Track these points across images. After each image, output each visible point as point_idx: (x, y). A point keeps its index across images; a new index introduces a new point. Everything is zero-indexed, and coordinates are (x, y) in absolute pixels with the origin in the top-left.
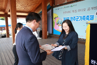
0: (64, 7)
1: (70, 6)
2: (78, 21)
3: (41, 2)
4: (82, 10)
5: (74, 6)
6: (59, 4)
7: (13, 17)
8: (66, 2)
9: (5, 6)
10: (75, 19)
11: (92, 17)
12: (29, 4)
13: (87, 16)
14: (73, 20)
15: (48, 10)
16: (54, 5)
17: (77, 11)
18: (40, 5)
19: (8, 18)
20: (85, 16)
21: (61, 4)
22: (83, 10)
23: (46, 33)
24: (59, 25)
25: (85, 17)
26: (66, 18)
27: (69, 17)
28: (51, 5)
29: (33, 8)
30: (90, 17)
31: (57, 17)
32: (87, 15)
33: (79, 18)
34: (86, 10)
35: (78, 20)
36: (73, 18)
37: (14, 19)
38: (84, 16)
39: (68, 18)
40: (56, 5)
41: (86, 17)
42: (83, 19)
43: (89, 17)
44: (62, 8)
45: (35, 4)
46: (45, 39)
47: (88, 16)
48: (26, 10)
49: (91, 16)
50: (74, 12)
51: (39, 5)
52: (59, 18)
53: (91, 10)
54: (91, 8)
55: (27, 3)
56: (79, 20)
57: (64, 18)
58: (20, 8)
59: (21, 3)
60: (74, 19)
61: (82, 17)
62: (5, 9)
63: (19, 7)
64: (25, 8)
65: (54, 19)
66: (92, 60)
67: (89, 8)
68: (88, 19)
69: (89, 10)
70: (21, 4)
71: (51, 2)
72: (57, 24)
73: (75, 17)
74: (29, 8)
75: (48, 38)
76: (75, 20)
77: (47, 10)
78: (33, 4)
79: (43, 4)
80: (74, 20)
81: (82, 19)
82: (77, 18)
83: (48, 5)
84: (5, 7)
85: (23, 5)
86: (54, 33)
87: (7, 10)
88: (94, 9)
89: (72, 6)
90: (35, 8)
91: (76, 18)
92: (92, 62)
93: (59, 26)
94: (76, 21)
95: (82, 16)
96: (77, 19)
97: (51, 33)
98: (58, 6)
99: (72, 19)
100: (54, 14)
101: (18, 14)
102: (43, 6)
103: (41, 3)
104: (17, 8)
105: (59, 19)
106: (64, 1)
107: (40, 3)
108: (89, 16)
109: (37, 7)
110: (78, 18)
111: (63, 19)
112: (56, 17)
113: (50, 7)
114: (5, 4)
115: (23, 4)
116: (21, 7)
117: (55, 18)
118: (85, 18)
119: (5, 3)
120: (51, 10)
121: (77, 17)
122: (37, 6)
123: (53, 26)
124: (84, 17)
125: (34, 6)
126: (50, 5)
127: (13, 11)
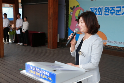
2: (120, 15)
10: (114, 11)
14: (109, 14)
23: (55, 37)
26: (96, 9)
27: (101, 7)
31: (78, 6)
33: (123, 9)
35: (120, 13)
36: (111, 9)
39: (100, 8)
46: (53, 49)
52: (81, 9)
56: (122, 14)
57: (91, 9)
60: (111, 11)
65: (70, 11)
72: (77, 20)
73: (114, 7)
75: (58, 47)
76: (114, 13)
80: (112, 13)
82: (119, 9)
91: (116, 9)
94: (116, 14)
96: (118, 11)
97: (63, 37)
99: (107, 11)
110: (120, 11)
112: (74, 6)
117: (72, 9)
121: (117, 7)
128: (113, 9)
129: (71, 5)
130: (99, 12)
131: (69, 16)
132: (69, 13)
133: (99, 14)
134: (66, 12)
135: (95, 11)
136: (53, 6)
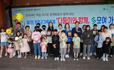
0: (27, 10)
1: (33, 10)
4: (45, 15)
5: (37, 9)
6: (19, 5)
8: (28, 4)
13: (50, 20)
17: (41, 15)
21: (21, 5)
22: (47, 15)
26: (30, 21)
30: (52, 21)
33: (44, 21)
34: (49, 15)
35: (43, 23)
36: (38, 21)
38: (48, 20)
39: (32, 21)
40: (15, 5)
44: (25, 10)
49: (53, 20)
50: (39, 16)
53: (53, 16)
56: (44, 24)
57: (27, 21)
61: (46, 21)
65: (13, 22)
69: (51, 15)
71: (8, 1)
82: (42, 21)
88: (55, 15)
89: (36, 10)
91: (40, 21)
96: (42, 22)
98: (18, 7)
99: (36, 22)
106: (26, 3)
117: (15, 21)
120: (8, 10)
129: (13, 19)
130: (32, 23)
132: (13, 24)
133: (32, 24)
134: (11, 23)
135: (29, 22)
136: (3, 19)
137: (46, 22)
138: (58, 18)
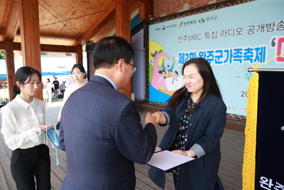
0: (181, 24)
1: (197, 21)
2: (221, 62)
3: (113, 8)
4: (231, 32)
5: (208, 19)
6: (165, 15)
7: (29, 51)
8: (186, 7)
9: (4, 16)
10: (213, 57)
11: (260, 51)
12: (77, 14)
13: (245, 50)
15: (134, 31)
16: (152, 17)
17: (219, 35)
18: (111, 16)
19: (14, 52)
20: (241, 50)
21: (170, 13)
22: (236, 33)
24: (166, 75)
25: (241, 53)
26: (187, 54)
27: (193, 52)
28: (143, 15)
29: (90, 25)
30: (254, 52)
31: (161, 51)
32: (247, 48)
33: (225, 54)
34: (245, 32)
35: (221, 60)
37: (33, 55)
38: (238, 50)
39: (192, 54)
40: (156, 16)
41: (243, 52)
42: (234, 57)
43: (252, 53)
44: (176, 25)
45: (94, 14)
47: (249, 50)
48: (68, 30)
49: (257, 49)
50: (211, 37)
51: (108, 16)
52: (165, 55)
53: (258, 34)
54: (256, 28)
55: (73, 10)
56: (225, 62)
57: (180, 54)
58: (51, 22)
59: (53, 9)
60: (208, 57)
61: (233, 52)
62: (4, 25)
63: (49, 20)
64: (65, 25)
65: (151, 58)
66: (262, 178)
67: (252, 28)
68: (248, 58)
69: (251, 31)
70: (55, 12)
71: (143, 8)
72: (160, 72)
73: (213, 52)
74: (78, 25)
76: (213, 60)
77: (132, 31)
78: (91, 12)
79: (118, 12)
80: (210, 60)
81: (233, 59)
82: (219, 54)
83: (133, 16)
84: (4, 19)
85: (60, 15)
86: (152, 99)
87: (12, 30)
88: (266, 29)
89: (204, 21)
90: (97, 24)
91: (215, 54)
92: (264, 182)
93: (165, 78)
94: (216, 62)
95: (231, 50)
96: (219, 57)
97: (142, 97)
98: (162, 19)
100: (150, 42)
101: (44, 41)
102: (119, 18)
103: (114, 10)
104: (40, 23)
105: (166, 59)
106: (180, 6)
107: (111, 10)
108: (252, 49)
109: (103, 21)
110: (221, 56)
111: (176, 58)
112: (156, 52)
113: (141, 21)
114: (6, 10)
115: (60, 12)
116: (54, 20)
117: (153, 56)
118: (240, 55)
119: (4, 8)
120: (143, 30)
121: (217, 51)
122: (102, 19)
123: (147, 77)
124: (238, 52)
125: (93, 19)
126: (139, 15)
127: (28, 32)
128: (210, 55)
129: (152, 51)
131: (150, 66)
132: (150, 62)
134: (146, 61)
135: (185, 57)
137: (231, 56)
138: (276, 41)
